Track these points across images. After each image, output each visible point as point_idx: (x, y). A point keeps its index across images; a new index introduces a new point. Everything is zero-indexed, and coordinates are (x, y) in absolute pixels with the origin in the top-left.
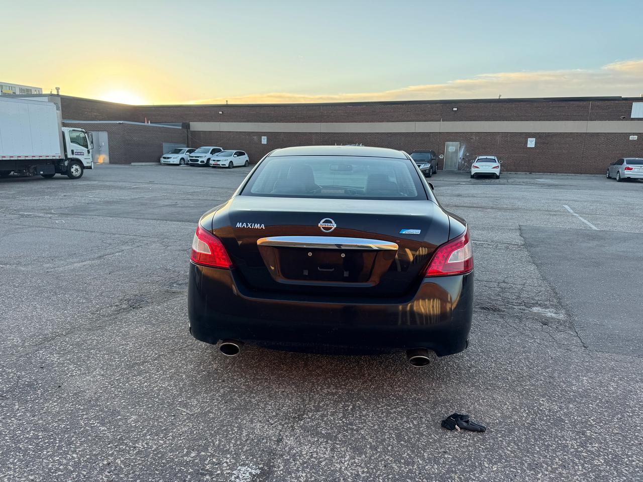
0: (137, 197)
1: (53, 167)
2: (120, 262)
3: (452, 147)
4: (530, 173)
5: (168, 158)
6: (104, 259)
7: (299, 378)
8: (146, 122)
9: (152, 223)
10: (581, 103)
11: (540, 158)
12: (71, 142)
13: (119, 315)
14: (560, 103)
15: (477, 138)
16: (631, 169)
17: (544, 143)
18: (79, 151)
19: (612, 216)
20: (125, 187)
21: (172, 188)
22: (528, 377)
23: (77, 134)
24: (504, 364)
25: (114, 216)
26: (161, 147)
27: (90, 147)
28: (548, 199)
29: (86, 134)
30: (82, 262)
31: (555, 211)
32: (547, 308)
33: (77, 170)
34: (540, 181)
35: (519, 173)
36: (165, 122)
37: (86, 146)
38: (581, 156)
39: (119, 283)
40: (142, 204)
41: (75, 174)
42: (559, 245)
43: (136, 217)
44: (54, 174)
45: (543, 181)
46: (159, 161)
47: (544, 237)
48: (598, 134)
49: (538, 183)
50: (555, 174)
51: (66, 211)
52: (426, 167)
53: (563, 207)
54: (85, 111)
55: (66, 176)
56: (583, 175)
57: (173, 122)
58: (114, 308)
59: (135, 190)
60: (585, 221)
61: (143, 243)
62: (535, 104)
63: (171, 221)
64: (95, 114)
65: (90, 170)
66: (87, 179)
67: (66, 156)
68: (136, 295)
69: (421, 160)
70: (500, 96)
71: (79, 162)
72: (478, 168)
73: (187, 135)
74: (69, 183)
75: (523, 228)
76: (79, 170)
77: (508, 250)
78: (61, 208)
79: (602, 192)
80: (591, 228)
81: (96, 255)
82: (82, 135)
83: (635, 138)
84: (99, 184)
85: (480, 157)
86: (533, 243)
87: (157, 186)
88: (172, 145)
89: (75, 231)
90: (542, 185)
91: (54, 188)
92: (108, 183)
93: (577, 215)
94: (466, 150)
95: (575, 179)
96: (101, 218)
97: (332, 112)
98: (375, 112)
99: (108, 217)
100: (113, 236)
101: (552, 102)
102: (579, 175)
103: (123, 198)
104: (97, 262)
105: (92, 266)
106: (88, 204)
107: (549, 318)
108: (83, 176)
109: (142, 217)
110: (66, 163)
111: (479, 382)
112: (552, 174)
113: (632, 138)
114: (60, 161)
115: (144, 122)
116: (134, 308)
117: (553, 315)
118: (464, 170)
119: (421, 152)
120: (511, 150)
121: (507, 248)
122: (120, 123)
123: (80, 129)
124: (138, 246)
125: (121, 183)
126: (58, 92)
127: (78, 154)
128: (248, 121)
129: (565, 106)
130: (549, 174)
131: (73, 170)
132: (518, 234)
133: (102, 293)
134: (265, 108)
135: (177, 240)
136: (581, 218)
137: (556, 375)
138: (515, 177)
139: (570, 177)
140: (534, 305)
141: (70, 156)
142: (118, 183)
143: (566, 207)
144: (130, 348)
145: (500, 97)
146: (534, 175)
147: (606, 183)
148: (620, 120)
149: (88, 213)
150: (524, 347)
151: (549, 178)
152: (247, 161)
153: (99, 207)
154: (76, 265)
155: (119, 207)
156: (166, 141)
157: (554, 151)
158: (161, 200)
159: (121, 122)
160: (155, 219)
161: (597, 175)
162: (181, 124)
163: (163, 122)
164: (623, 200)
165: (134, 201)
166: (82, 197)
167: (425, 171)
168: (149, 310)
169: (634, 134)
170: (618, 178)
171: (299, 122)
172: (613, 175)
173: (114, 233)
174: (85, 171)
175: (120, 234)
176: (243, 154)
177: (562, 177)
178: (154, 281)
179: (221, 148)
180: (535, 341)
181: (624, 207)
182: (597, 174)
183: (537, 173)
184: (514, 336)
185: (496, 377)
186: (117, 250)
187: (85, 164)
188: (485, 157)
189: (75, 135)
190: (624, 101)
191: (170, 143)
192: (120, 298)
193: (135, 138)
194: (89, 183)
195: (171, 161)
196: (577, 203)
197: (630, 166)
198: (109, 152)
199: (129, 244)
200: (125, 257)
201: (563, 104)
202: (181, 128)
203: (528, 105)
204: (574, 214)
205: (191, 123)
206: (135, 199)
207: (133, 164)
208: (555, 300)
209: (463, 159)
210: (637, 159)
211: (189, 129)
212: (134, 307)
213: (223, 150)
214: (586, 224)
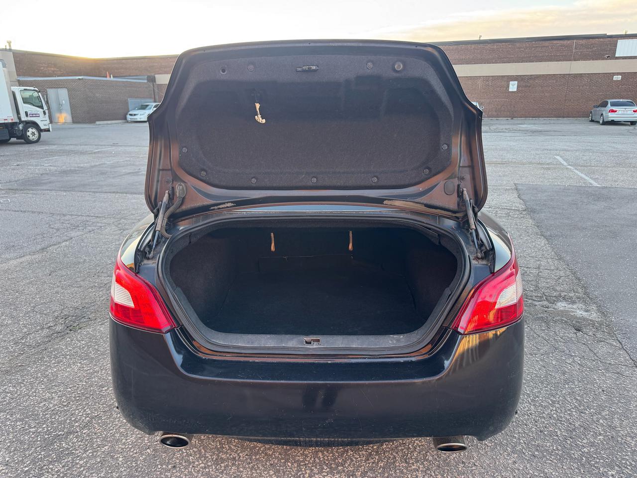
0: (97, 164)
1: (6, 131)
2: (65, 256)
4: (512, 119)
5: (135, 115)
6: (47, 252)
7: (280, 454)
8: (108, 76)
9: (110, 197)
10: (565, 42)
11: (522, 102)
12: (24, 103)
13: (50, 343)
14: (543, 42)
16: (616, 111)
17: (526, 86)
18: (34, 113)
19: (608, 167)
20: (86, 151)
21: (136, 151)
22: (582, 429)
23: (30, 93)
24: (545, 407)
25: (69, 189)
26: (126, 103)
27: (45, 107)
28: (537, 149)
29: (40, 94)
30: (21, 257)
31: (548, 164)
32: (574, 303)
33: (33, 134)
34: (523, 128)
35: (500, 119)
36: (130, 76)
37: (42, 107)
38: (564, 98)
39: (59, 289)
40: (102, 173)
41: (31, 138)
42: (563, 209)
43: (93, 190)
44: (10, 139)
45: (526, 127)
46: (125, 119)
47: (545, 198)
48: (581, 75)
49: (521, 129)
50: (537, 119)
51: (15, 186)
53: (555, 158)
54: (42, 67)
55: (23, 141)
56: (565, 119)
57: (137, 76)
58: (46, 331)
59: (97, 155)
60: (583, 176)
61: (96, 226)
62: (518, 44)
63: (132, 193)
64: (52, 69)
65: (49, 132)
66: (46, 143)
67: (19, 118)
68: (77, 308)
70: (480, 37)
71: (35, 125)
73: (154, 90)
74: (26, 148)
75: (520, 187)
76: (36, 133)
77: (510, 218)
78: (10, 182)
79: (590, 139)
80: (591, 184)
81: (39, 247)
82: (36, 94)
83: (619, 78)
84: (58, 149)
86: (534, 207)
87: (120, 149)
88: (138, 100)
89: (20, 212)
90: (526, 131)
91: (8, 155)
92: (67, 148)
93: (572, 168)
95: (558, 124)
96: (54, 193)
99: (62, 191)
100: (63, 218)
101: (535, 41)
102: (560, 119)
103: (82, 165)
104: (38, 257)
105: (30, 263)
106: (42, 175)
107: (580, 318)
108: (41, 139)
109: (100, 190)
110: (21, 126)
111: (520, 443)
112: (534, 119)
113: (616, 78)
114: (13, 125)
115: (106, 77)
116: (71, 330)
117: (585, 314)
120: (492, 95)
121: (508, 215)
122: (80, 79)
123: (32, 88)
124: (90, 231)
125: (82, 147)
126: (10, 46)
127: (33, 115)
129: (548, 46)
130: (531, 119)
131: (29, 134)
132: (516, 195)
133: (34, 307)
135: (135, 221)
136: (576, 171)
137: (616, 422)
138: (496, 124)
139: (552, 122)
140: (559, 298)
141: (24, 118)
142: (79, 147)
143: (558, 157)
144: (54, 405)
146: (516, 121)
147: (590, 127)
148: (604, 59)
149: (39, 188)
150: (564, 373)
151: (531, 124)
153: (53, 178)
154: (11, 262)
155: (76, 178)
156: (131, 97)
157: (536, 94)
158: (123, 166)
159: (81, 77)
160: (114, 192)
161: (579, 119)
162: (146, 77)
163: (127, 76)
164: (614, 148)
165: (94, 169)
166: (36, 165)
168: (89, 334)
169: (618, 74)
170: (601, 122)
172: (596, 118)
173: (64, 213)
174: (42, 134)
175: (72, 215)
177: (544, 122)
178: (101, 284)
180: (574, 361)
181: (618, 156)
182: (580, 117)
183: (519, 119)
184: (547, 353)
185: (541, 432)
186: (65, 238)
187: (42, 127)
189: (27, 94)
190: (609, 39)
191: (136, 98)
192: (56, 314)
193: (97, 95)
194: (47, 148)
195: (138, 118)
196: (568, 152)
197: (614, 108)
198: (71, 110)
199: (80, 228)
200: (73, 247)
201: (547, 43)
202: (146, 81)
203: (510, 46)
204: (569, 167)
205: (157, 76)
206: (95, 166)
207: (98, 123)
208: (580, 290)
210: (621, 100)
211: (155, 81)
212: (71, 328)
214: (585, 179)
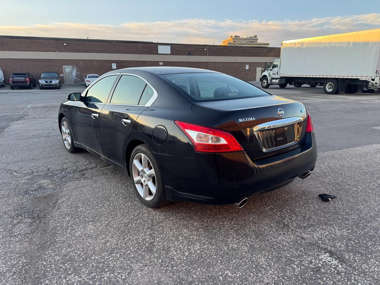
3: (67, 69)
10: (135, 44)
15: (83, 63)
17: (121, 66)
48: (146, 62)
52: (56, 82)
62: (112, 44)
69: (51, 78)
72: (90, 81)
83: (162, 64)
85: (90, 75)
94: (77, 71)
113: (160, 64)
118: (78, 83)
119: (49, 72)
129: (127, 46)
145: (88, 38)
148: (154, 54)
167: (56, 85)
169: (161, 62)
188: (92, 75)
190: (154, 44)
209: (76, 76)
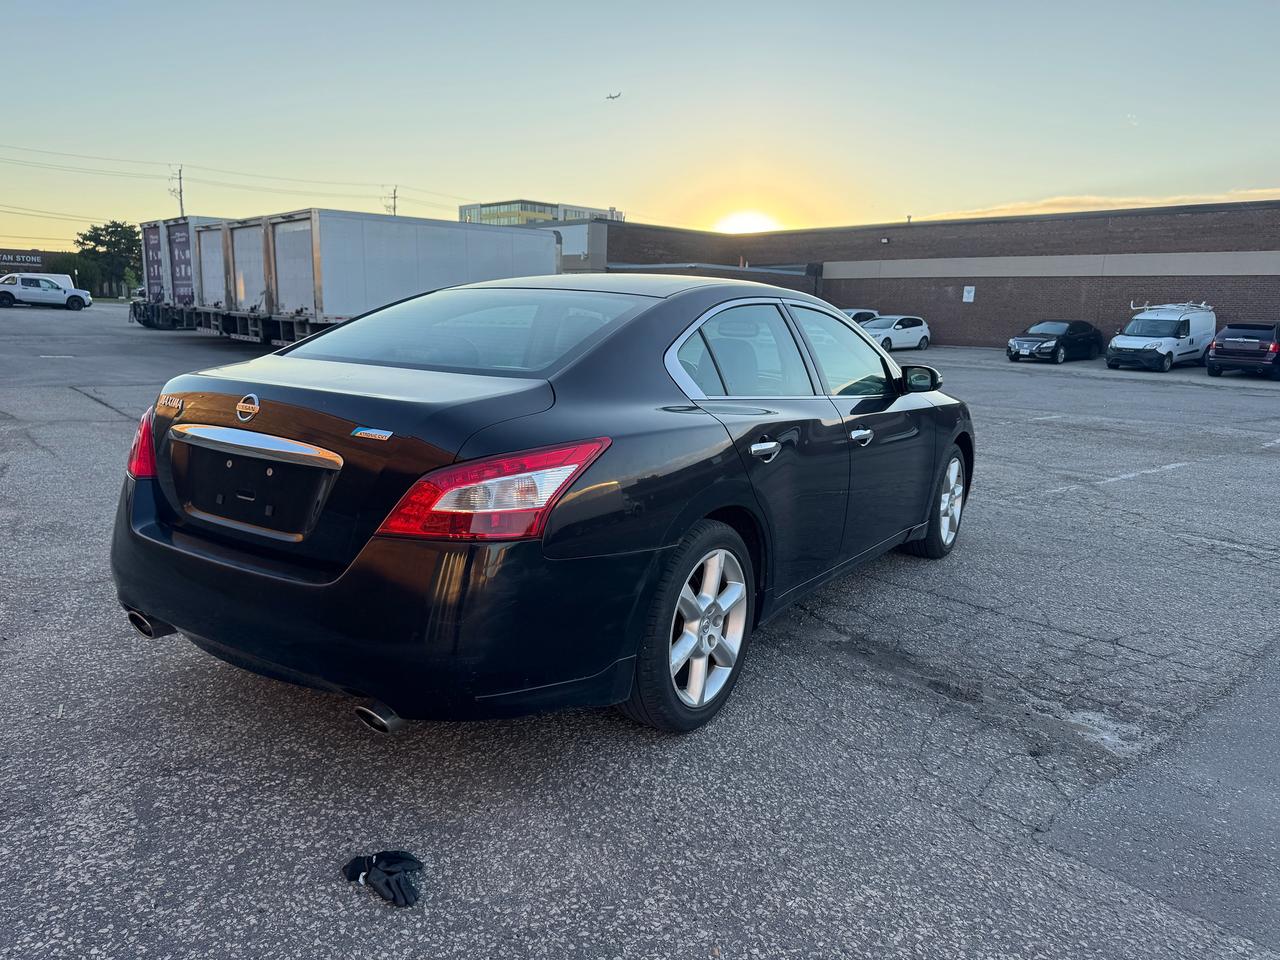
8: (741, 264)
32: (1125, 720)
36: (778, 264)
57: (792, 264)
97: (1136, 230)
98: (1252, 225)
115: (738, 265)
122: (691, 268)
128: (938, 256)
134: (978, 226)
152: (925, 337)
159: (693, 265)
162: (805, 266)
163: (773, 265)
171: (1052, 254)
176: (918, 323)
179: (875, 313)
202: (804, 274)
205: (825, 263)
211: (821, 275)
213: (877, 316)
